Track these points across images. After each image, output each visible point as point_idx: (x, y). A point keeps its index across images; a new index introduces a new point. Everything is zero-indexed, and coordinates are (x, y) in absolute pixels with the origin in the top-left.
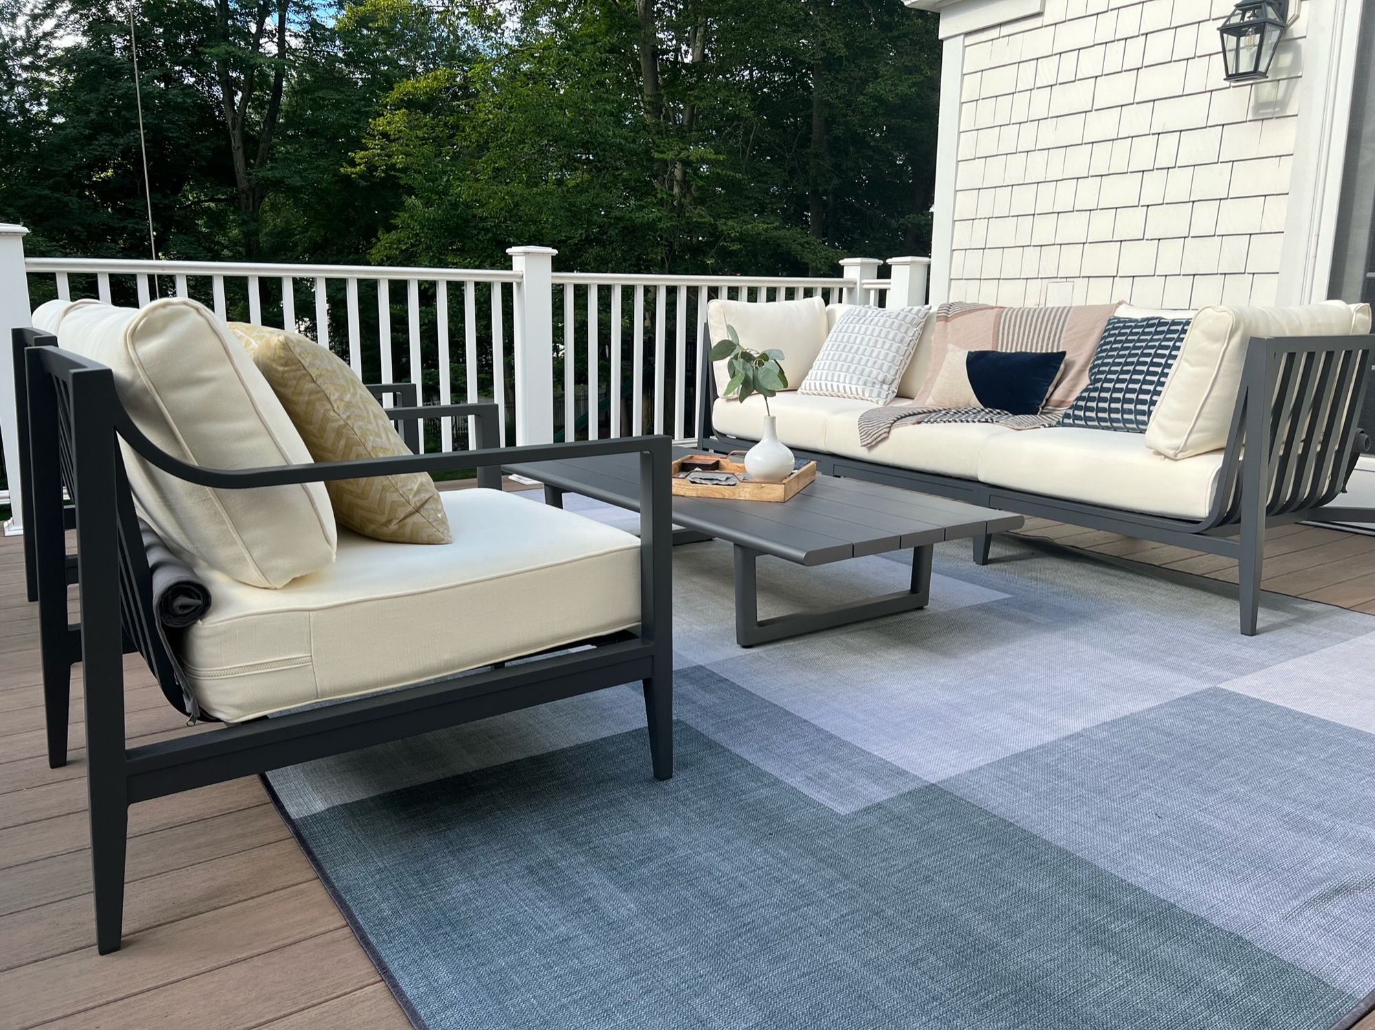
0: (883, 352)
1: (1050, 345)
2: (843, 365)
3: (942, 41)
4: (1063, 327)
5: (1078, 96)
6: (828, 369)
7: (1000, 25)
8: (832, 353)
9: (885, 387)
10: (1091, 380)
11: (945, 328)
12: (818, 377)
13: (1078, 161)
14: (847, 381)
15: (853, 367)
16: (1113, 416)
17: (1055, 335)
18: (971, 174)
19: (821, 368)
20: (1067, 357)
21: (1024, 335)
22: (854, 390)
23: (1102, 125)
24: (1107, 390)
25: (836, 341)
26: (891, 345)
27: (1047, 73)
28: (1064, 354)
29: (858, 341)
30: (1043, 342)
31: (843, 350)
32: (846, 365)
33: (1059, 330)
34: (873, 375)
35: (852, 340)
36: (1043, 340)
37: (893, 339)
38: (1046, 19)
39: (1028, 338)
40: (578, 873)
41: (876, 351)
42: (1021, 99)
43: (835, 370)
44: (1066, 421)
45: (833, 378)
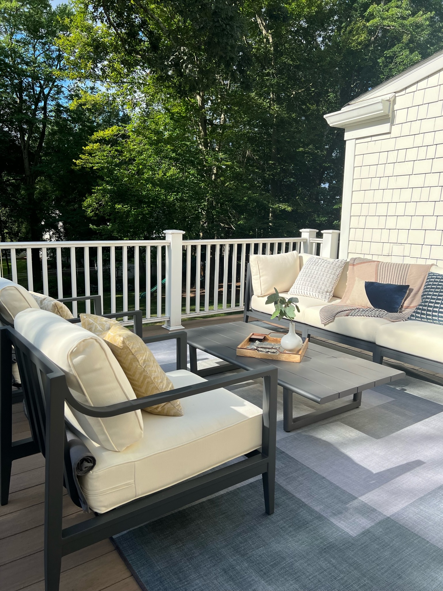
0: (327, 279)
1: (402, 281)
2: (309, 284)
3: (346, 141)
4: (407, 274)
5: (407, 168)
6: (302, 285)
7: (372, 136)
8: (304, 278)
9: (328, 294)
10: (422, 301)
11: (353, 269)
12: (298, 288)
13: (406, 195)
14: (311, 291)
15: (314, 285)
16: (434, 318)
17: (404, 277)
18: (358, 197)
19: (299, 284)
20: (410, 287)
21: (389, 275)
22: (314, 295)
23: (417, 181)
24: (431, 307)
25: (305, 272)
26: (330, 276)
27: (392, 157)
28: (408, 286)
29: (315, 273)
30: (398, 280)
31: (309, 277)
32: (310, 284)
33: (405, 275)
34: (323, 289)
35: (312, 273)
36: (398, 279)
37: (331, 273)
38: (392, 135)
39: (391, 277)
40: (246, 573)
41: (324, 278)
42: (381, 167)
43: (305, 285)
44: (412, 318)
45: (304, 289)
